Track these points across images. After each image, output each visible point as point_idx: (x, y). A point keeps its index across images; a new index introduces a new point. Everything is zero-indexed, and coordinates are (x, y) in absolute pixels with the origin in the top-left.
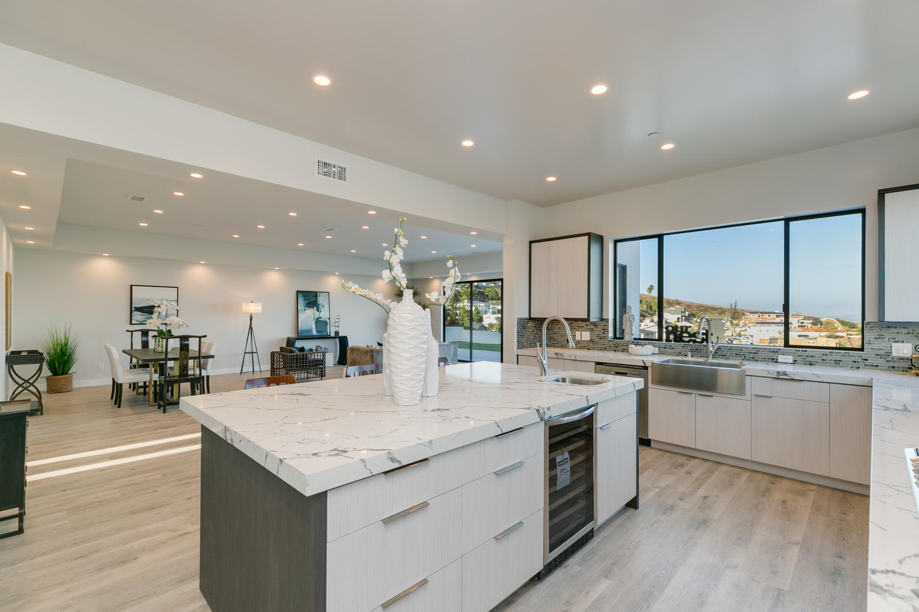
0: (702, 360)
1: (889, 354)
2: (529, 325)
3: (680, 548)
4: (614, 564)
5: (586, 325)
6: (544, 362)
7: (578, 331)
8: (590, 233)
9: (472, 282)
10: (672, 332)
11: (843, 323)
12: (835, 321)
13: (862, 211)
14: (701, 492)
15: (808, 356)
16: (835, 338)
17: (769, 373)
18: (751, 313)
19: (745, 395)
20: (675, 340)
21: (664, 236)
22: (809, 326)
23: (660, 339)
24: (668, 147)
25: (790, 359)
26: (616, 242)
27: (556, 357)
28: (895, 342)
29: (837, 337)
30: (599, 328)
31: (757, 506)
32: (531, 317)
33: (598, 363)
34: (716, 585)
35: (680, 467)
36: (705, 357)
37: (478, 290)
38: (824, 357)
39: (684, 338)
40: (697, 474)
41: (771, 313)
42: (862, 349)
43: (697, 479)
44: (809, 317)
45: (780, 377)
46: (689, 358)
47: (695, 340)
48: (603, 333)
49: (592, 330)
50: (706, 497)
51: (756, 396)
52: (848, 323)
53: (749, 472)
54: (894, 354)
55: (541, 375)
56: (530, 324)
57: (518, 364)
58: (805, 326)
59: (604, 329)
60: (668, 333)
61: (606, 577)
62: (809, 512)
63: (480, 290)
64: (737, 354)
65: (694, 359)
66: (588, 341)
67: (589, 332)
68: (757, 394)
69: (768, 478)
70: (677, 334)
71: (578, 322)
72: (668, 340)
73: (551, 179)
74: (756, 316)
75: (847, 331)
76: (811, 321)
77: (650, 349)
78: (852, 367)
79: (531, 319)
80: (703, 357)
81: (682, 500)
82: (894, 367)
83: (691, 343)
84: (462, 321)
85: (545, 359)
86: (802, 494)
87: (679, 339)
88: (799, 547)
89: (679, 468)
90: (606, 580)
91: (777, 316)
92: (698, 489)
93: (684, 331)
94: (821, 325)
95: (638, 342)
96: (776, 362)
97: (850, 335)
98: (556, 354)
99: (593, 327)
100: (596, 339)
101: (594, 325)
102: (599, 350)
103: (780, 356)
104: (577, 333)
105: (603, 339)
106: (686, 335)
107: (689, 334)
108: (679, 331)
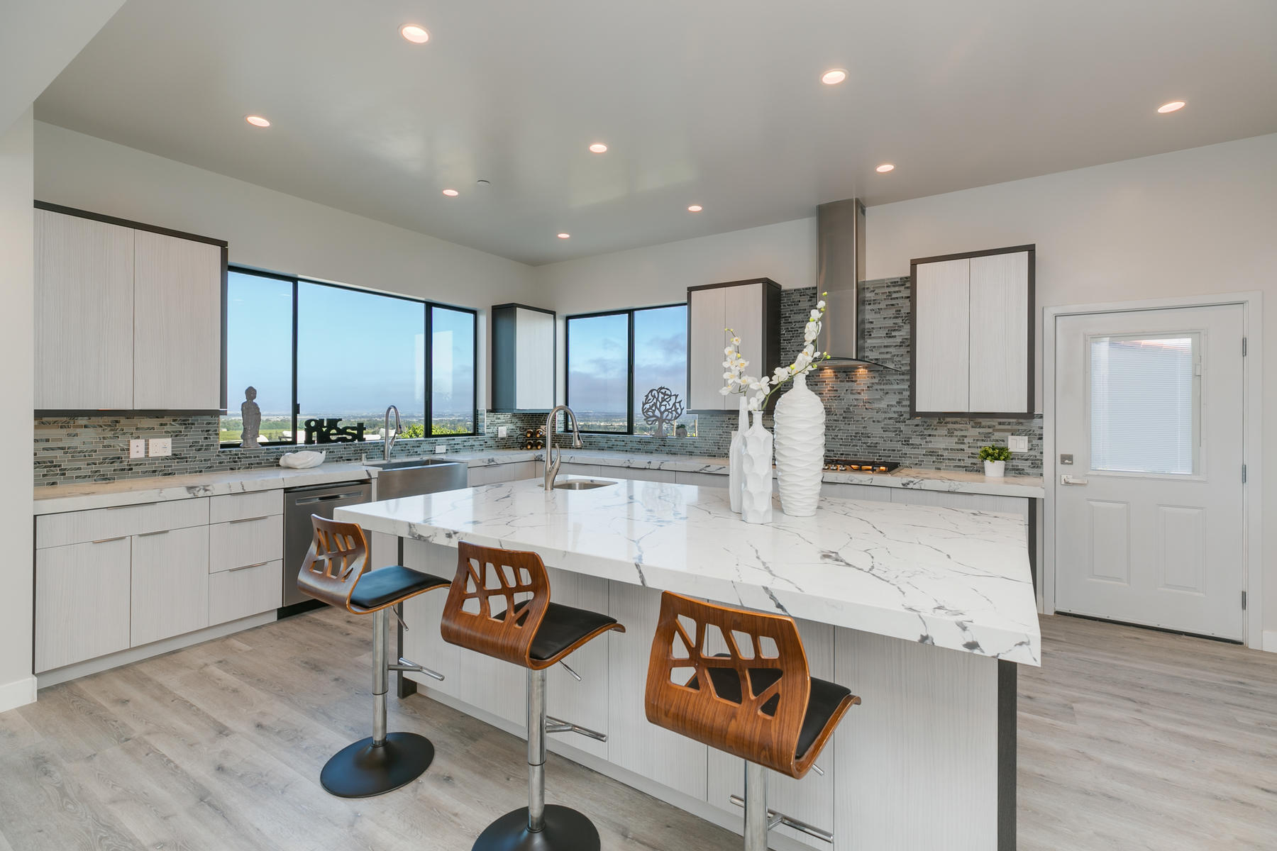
1: (497, 436)
5: (161, 425)
7: (138, 438)
10: (314, 429)
13: (475, 312)
15: (455, 445)
20: (320, 441)
23: (294, 440)
25: (443, 449)
27: (191, 495)
28: (500, 426)
30: (195, 429)
33: (287, 491)
38: (465, 444)
39: (331, 437)
47: (345, 437)
49: (176, 435)
59: (209, 430)
64: (402, 450)
66: (167, 458)
67: (170, 440)
70: (323, 432)
71: (138, 420)
72: (309, 441)
78: (479, 450)
82: (498, 446)
83: (340, 443)
87: (325, 438)
93: (332, 426)
96: (434, 453)
99: (180, 428)
100: (185, 453)
101: (181, 424)
102: (196, 472)
103: (437, 447)
104: (133, 443)
105: (206, 449)
106: (334, 431)
107: (338, 429)
108: (325, 427)
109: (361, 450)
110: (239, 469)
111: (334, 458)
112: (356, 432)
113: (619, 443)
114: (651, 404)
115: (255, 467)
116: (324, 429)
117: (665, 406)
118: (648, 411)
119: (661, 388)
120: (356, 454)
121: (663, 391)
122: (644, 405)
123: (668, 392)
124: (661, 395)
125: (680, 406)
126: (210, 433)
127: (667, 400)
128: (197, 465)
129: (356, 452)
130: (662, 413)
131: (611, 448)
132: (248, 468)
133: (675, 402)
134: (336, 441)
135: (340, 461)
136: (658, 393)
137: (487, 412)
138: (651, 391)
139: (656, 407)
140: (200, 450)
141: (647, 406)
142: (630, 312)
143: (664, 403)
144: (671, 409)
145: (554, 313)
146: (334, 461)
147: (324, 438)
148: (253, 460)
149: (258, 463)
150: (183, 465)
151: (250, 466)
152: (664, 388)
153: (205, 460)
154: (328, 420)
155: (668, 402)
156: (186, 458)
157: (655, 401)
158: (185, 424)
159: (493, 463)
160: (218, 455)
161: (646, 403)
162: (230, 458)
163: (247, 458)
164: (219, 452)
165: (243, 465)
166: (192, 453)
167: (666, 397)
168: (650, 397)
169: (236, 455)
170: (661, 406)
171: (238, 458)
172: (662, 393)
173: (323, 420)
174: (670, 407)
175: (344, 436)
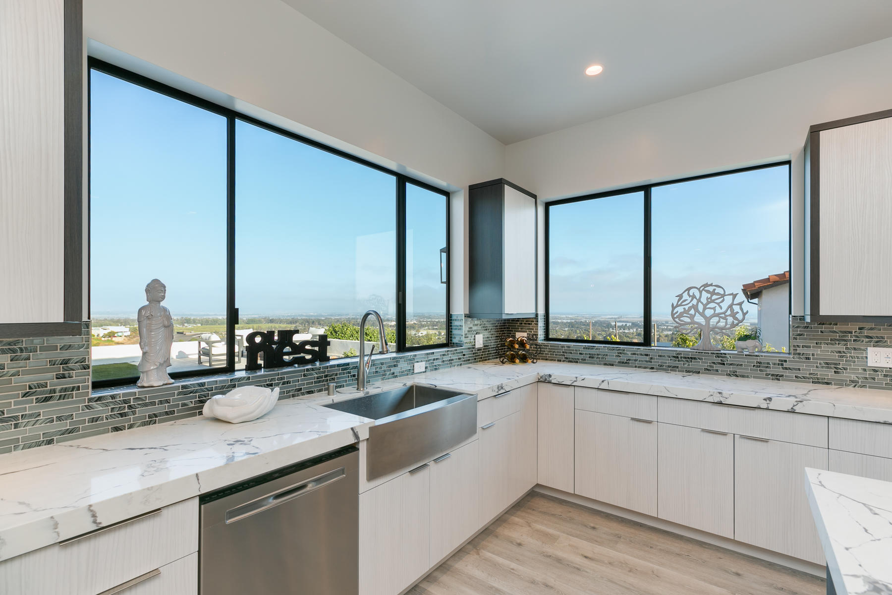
1: (474, 346)
15: (434, 360)
19: (476, 433)
25: (422, 366)
28: (477, 334)
54: (477, 346)
83: (296, 366)
96: (413, 373)
103: (416, 364)
106: (287, 349)
107: (293, 345)
108: (275, 343)
109: (326, 376)
110: (131, 427)
111: (289, 392)
112: (317, 349)
113: (639, 358)
114: (687, 307)
115: (161, 421)
116: (274, 346)
117: (714, 308)
118: (681, 315)
119: (706, 285)
120: (319, 382)
121: (711, 289)
122: (673, 308)
123: (718, 290)
124: (705, 295)
125: (742, 309)
126: (70, 365)
127: (718, 301)
128: (40, 430)
129: (319, 380)
130: (708, 319)
131: (625, 364)
132: (149, 423)
133: (732, 304)
134: (290, 364)
135: (298, 395)
136: (701, 292)
137: (465, 316)
138: (689, 289)
139: (697, 310)
140: (46, 399)
141: (680, 309)
142: (646, 189)
143: (712, 305)
144: (724, 313)
145: (534, 197)
146: (289, 397)
147: (275, 361)
148: (158, 409)
149: (167, 413)
151: (152, 420)
152: (711, 285)
153: (59, 419)
154: (279, 331)
155: (718, 304)
156: (16, 418)
157: (695, 302)
158: (14, 351)
159: (502, 391)
160: (88, 407)
161: (678, 306)
162: (113, 409)
163: (146, 405)
164: (90, 400)
165: (139, 418)
166: (31, 406)
167: (714, 297)
168: (685, 296)
169: (125, 402)
170: (705, 309)
171: (130, 407)
172: (708, 292)
173: (273, 332)
174: (723, 310)
175: (302, 355)
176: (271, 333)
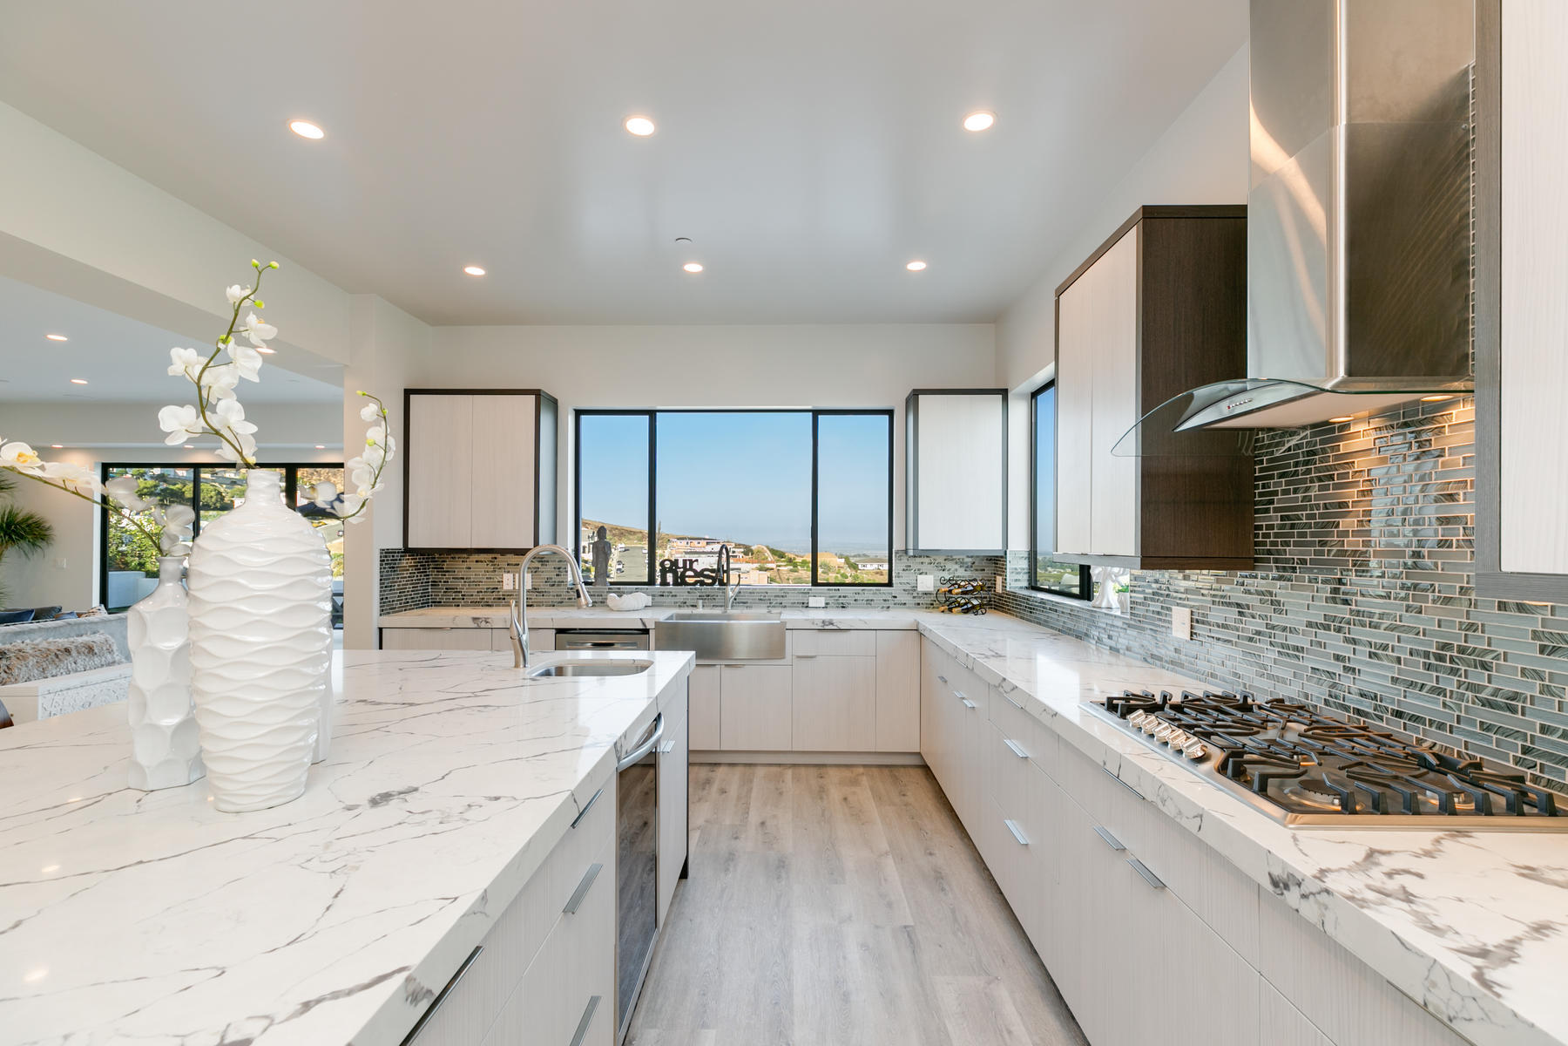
0: (718, 611)
1: (915, 588)
2: (404, 563)
3: (775, 918)
4: (704, 995)
6: (524, 637)
7: (509, 572)
8: (539, 390)
9: (196, 467)
10: (671, 570)
11: (773, 552)
12: (765, 549)
13: (890, 413)
14: (754, 818)
15: (840, 597)
16: (766, 571)
17: (813, 623)
18: (678, 539)
19: (784, 658)
20: (676, 583)
21: (658, 414)
22: (741, 555)
23: (651, 582)
24: (693, 268)
25: (821, 601)
26: (579, 413)
27: (475, 626)
28: (920, 574)
29: (767, 570)
30: (550, 566)
31: (823, 815)
32: (409, 546)
33: (560, 631)
34: (845, 958)
35: (708, 786)
36: (721, 606)
37: (164, 486)
38: (857, 597)
39: (687, 579)
40: (733, 789)
41: (700, 539)
42: (890, 584)
43: (739, 798)
44: (739, 545)
45: (827, 628)
46: (700, 610)
47: (703, 581)
48: (558, 575)
49: (535, 570)
50: (763, 823)
51: (798, 657)
52: (777, 551)
53: (790, 768)
54: (920, 589)
55: (517, 666)
56: (407, 562)
57: (381, 648)
58: (736, 556)
59: (559, 568)
60: (664, 572)
61: (704, 1026)
62: (874, 805)
63: (171, 487)
64: (761, 599)
65: (707, 611)
66: (528, 591)
67: (530, 575)
68: (800, 654)
69: (813, 771)
70: (678, 574)
71: (508, 556)
72: (664, 583)
73: (475, 271)
74: (684, 542)
75: (778, 561)
76: (742, 550)
77: (640, 598)
78: (883, 607)
79: (407, 551)
80: (717, 606)
81: (736, 838)
82: (919, 604)
83: (698, 586)
84: (140, 557)
85: (524, 633)
86: (854, 782)
87: (680, 581)
88: (891, 856)
89: (707, 788)
90: (706, 1031)
91: (707, 543)
92: (748, 813)
93: (688, 567)
94: (752, 554)
95: (619, 589)
96: (807, 607)
97: (779, 566)
98: (475, 619)
99: (539, 565)
100: (544, 587)
101: (539, 562)
102: (550, 606)
103: (810, 598)
104: (506, 576)
105: (558, 585)
106: (689, 573)
107: (694, 571)
108: (680, 568)
112: (714, 575)
116: (680, 571)
126: (561, 570)
134: (693, 584)
140: (553, 585)
145: (1003, 393)
148: (596, 599)
150: (540, 598)
153: (557, 595)
154: (683, 560)
156: (543, 592)
159: (830, 627)
173: (679, 560)
175: (702, 579)
176: (677, 561)
